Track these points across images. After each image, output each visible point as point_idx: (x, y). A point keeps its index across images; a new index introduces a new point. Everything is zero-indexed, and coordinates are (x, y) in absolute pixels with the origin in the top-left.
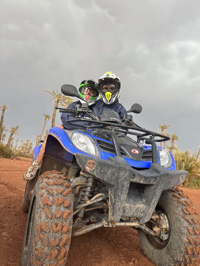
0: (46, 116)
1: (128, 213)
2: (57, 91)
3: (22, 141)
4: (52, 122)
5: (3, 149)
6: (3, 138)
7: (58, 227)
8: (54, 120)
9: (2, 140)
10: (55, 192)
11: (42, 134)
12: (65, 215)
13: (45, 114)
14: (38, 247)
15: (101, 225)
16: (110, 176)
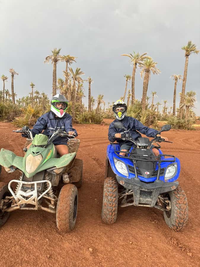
0: (127, 77)
1: (142, 202)
2: (134, 52)
3: (109, 103)
4: (132, 86)
5: (94, 117)
6: (93, 104)
7: (111, 205)
8: (133, 84)
9: (93, 105)
10: (110, 191)
11: (125, 96)
12: (114, 200)
13: (126, 75)
14: (105, 211)
15: (132, 204)
16: (131, 187)
